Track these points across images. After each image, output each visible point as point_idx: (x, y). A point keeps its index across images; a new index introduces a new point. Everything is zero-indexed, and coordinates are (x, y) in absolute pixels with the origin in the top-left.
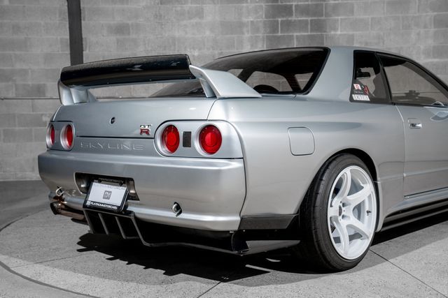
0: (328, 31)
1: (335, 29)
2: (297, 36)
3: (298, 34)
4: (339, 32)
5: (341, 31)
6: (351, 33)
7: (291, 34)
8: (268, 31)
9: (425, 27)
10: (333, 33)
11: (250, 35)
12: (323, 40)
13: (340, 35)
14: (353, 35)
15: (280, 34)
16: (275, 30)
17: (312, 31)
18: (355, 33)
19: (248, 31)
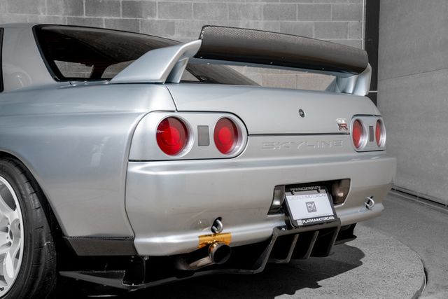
0: (143, 16)
1: (152, 15)
2: (106, 20)
3: (108, 18)
4: (157, 19)
5: (159, 17)
6: (171, 20)
7: (99, 17)
8: (70, 11)
9: (255, 18)
10: (149, 18)
11: (47, 15)
12: (138, 27)
13: (158, 21)
14: (173, 23)
15: (85, 17)
16: (78, 10)
17: (124, 14)
18: (175, 20)
19: (44, 11)
